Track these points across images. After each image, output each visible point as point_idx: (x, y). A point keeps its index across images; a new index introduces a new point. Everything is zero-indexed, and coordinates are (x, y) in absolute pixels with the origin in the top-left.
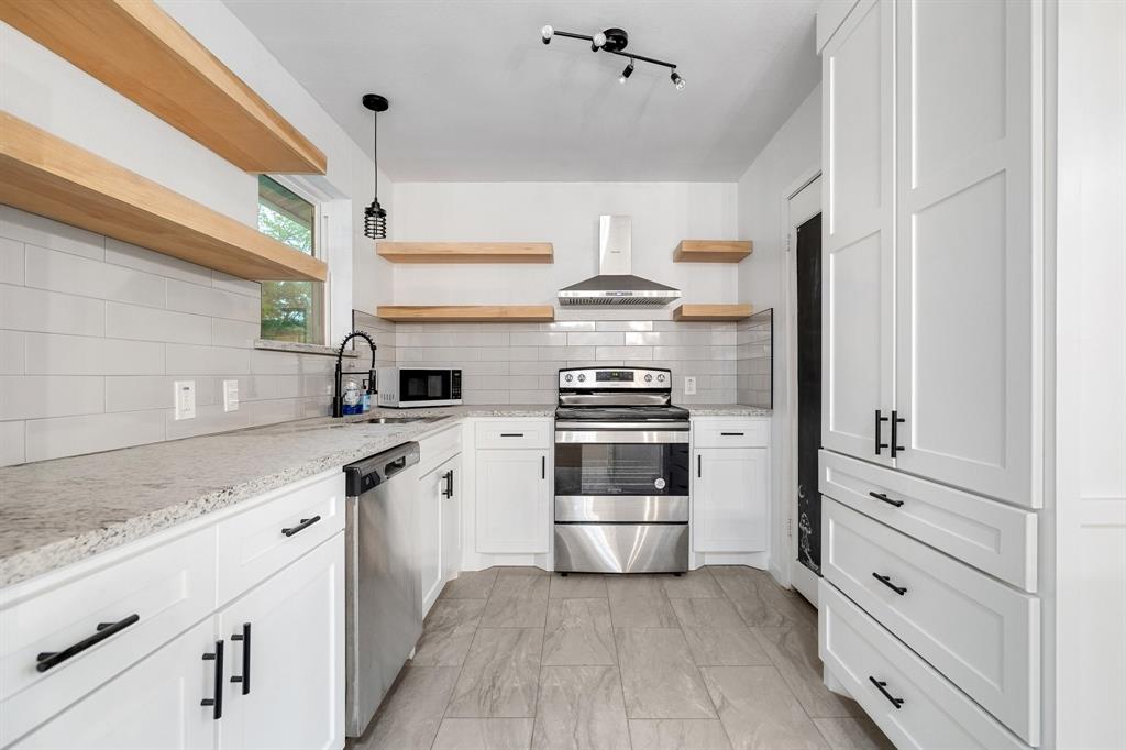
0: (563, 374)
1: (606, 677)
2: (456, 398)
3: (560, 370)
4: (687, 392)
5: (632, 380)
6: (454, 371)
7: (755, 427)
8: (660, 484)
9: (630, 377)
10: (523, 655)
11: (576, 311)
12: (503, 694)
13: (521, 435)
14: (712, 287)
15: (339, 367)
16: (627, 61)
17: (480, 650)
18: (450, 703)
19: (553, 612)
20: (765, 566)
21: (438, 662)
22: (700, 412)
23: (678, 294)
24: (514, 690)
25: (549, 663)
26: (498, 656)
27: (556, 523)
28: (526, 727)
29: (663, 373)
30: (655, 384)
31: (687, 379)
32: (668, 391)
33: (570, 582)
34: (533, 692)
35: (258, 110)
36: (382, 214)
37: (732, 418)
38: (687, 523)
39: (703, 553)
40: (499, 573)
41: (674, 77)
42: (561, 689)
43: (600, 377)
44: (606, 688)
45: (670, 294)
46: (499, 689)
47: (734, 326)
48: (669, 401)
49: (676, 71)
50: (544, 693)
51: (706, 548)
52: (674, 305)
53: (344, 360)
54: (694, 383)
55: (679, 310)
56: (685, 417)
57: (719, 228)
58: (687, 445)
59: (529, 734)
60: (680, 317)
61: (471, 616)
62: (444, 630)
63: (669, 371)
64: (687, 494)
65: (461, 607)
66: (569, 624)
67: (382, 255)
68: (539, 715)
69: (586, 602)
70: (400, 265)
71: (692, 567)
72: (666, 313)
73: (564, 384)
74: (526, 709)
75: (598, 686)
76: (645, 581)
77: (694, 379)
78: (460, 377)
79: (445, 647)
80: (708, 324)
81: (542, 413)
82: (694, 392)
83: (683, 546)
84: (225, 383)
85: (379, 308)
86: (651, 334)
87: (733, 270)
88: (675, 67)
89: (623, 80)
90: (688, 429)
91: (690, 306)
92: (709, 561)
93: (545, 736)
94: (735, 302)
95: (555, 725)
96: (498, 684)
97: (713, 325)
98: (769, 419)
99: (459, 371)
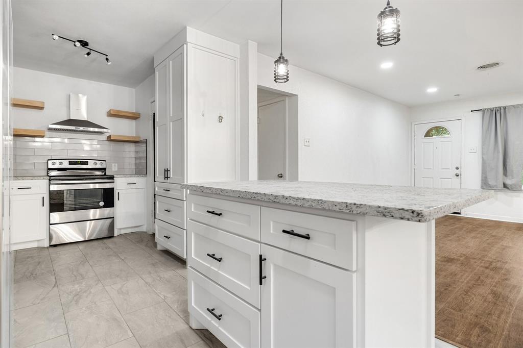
0: (50, 162)
3: (48, 160)
4: (113, 170)
5: (88, 164)
7: (140, 181)
8: (102, 204)
9: (86, 163)
11: (57, 133)
13: (30, 188)
14: (125, 128)
16: (89, 51)
20: (145, 230)
22: (119, 176)
23: (109, 131)
27: (50, 225)
29: (102, 162)
30: (98, 166)
31: (113, 164)
32: (105, 169)
37: (132, 178)
38: (113, 217)
39: (121, 229)
40: (17, 252)
41: (107, 59)
43: (70, 163)
45: (105, 130)
47: (134, 144)
48: (105, 173)
49: (108, 57)
51: (121, 226)
52: (107, 135)
54: (117, 166)
55: (109, 137)
56: (112, 177)
57: (127, 106)
58: (113, 188)
60: (109, 139)
63: (105, 161)
64: (113, 206)
71: (116, 234)
72: (104, 137)
73: (50, 166)
76: (95, 241)
77: (117, 164)
80: (123, 143)
81: (41, 179)
82: (116, 170)
83: (112, 227)
86: (96, 146)
87: (133, 122)
88: (107, 55)
89: (86, 56)
90: (113, 182)
91: (114, 136)
92: (123, 232)
94: (134, 135)
97: (125, 143)
98: (146, 178)
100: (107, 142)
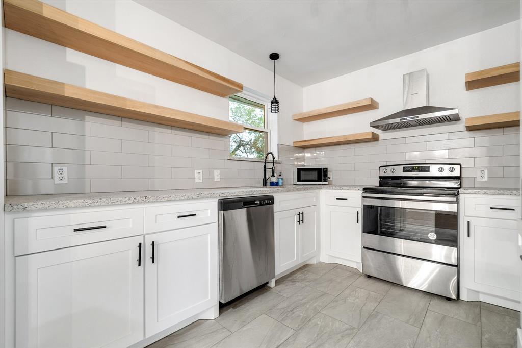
0: (381, 169)
1: (347, 331)
2: (325, 181)
3: (381, 167)
5: (429, 171)
6: (324, 169)
8: (432, 236)
9: (427, 170)
10: (315, 304)
11: (393, 133)
12: (293, 315)
13: (346, 199)
15: (265, 166)
17: (300, 295)
18: (271, 309)
19: (347, 292)
21: (280, 292)
22: (469, 192)
23: (455, 111)
24: (299, 316)
25: (324, 312)
26: (304, 301)
27: (364, 247)
28: (290, 333)
29: (454, 166)
30: (446, 173)
31: (479, 170)
32: (459, 178)
33: (370, 281)
34: (306, 320)
35: (209, 75)
36: (277, 102)
37: (503, 197)
38: (457, 266)
40: (336, 267)
42: (319, 325)
43: (405, 170)
44: (342, 337)
45: (448, 112)
46: (293, 313)
48: (460, 185)
50: (310, 323)
53: (267, 164)
54: (486, 173)
59: (289, 336)
61: (308, 280)
62: (292, 282)
63: (460, 164)
64: (458, 246)
65: (307, 275)
66: (350, 300)
67: (296, 120)
68: (300, 331)
69: (369, 293)
70: (306, 123)
73: (382, 174)
74: (296, 326)
75: (338, 333)
76: (420, 295)
77: (486, 170)
78: (327, 171)
79: (288, 288)
81: (357, 189)
82: (486, 180)
84: (215, 171)
85: (294, 142)
93: (294, 340)
95: (303, 338)
96: (294, 311)
99: (327, 169)
100: (467, 134)
